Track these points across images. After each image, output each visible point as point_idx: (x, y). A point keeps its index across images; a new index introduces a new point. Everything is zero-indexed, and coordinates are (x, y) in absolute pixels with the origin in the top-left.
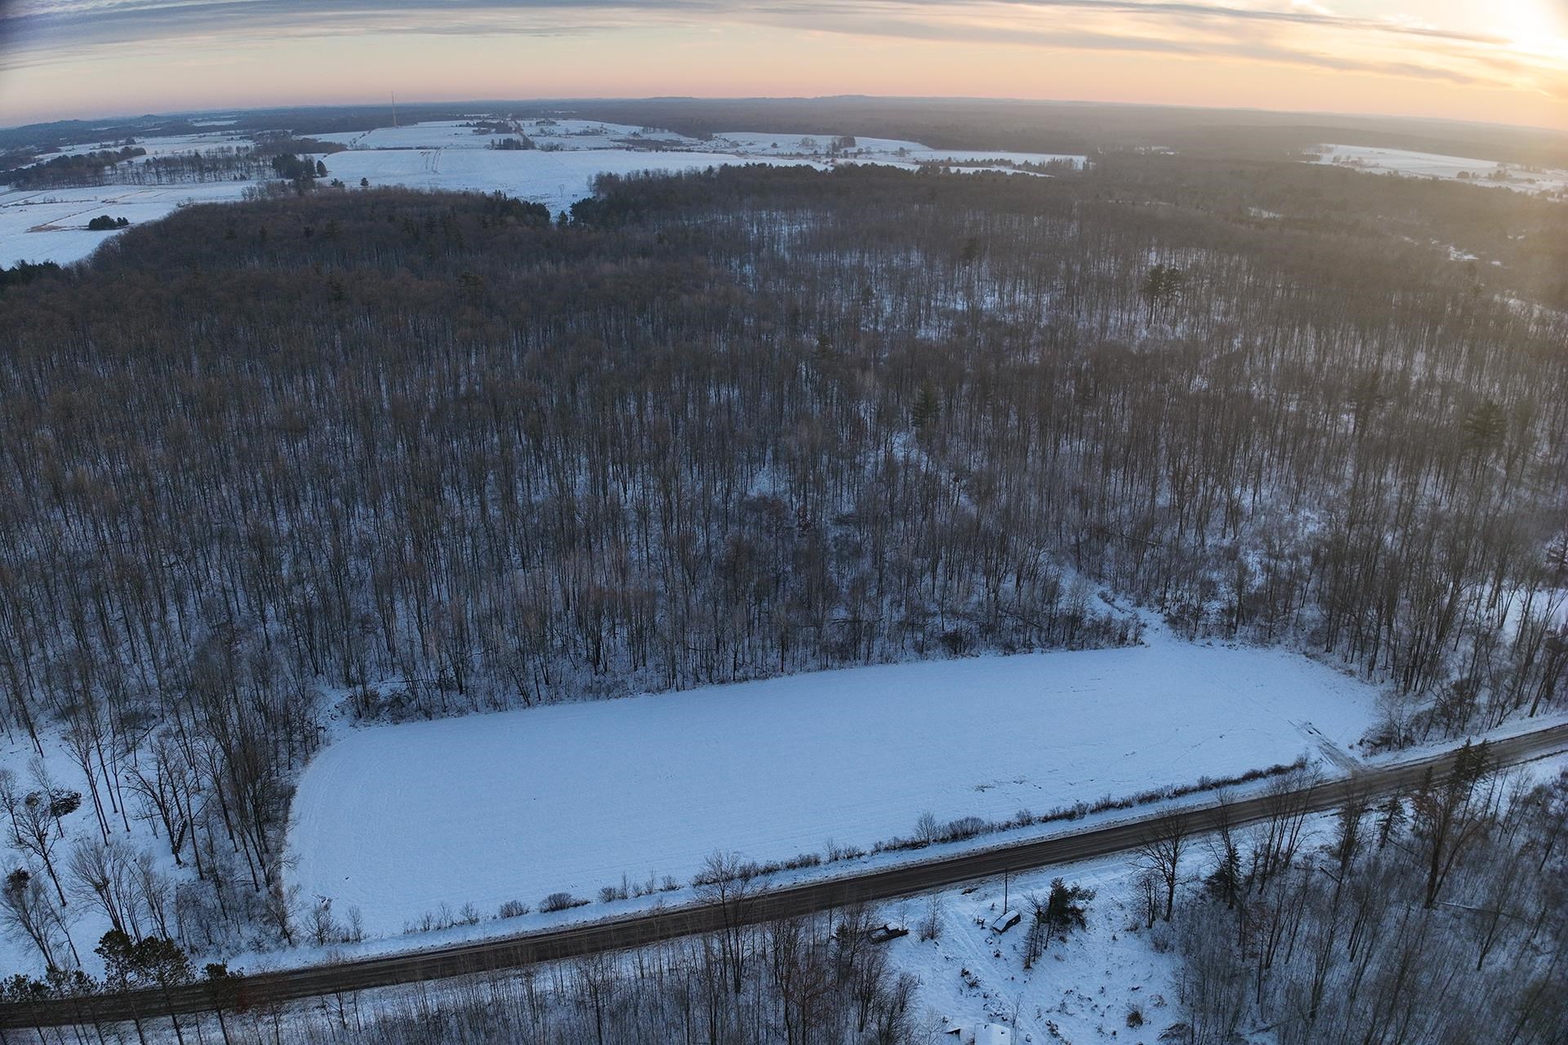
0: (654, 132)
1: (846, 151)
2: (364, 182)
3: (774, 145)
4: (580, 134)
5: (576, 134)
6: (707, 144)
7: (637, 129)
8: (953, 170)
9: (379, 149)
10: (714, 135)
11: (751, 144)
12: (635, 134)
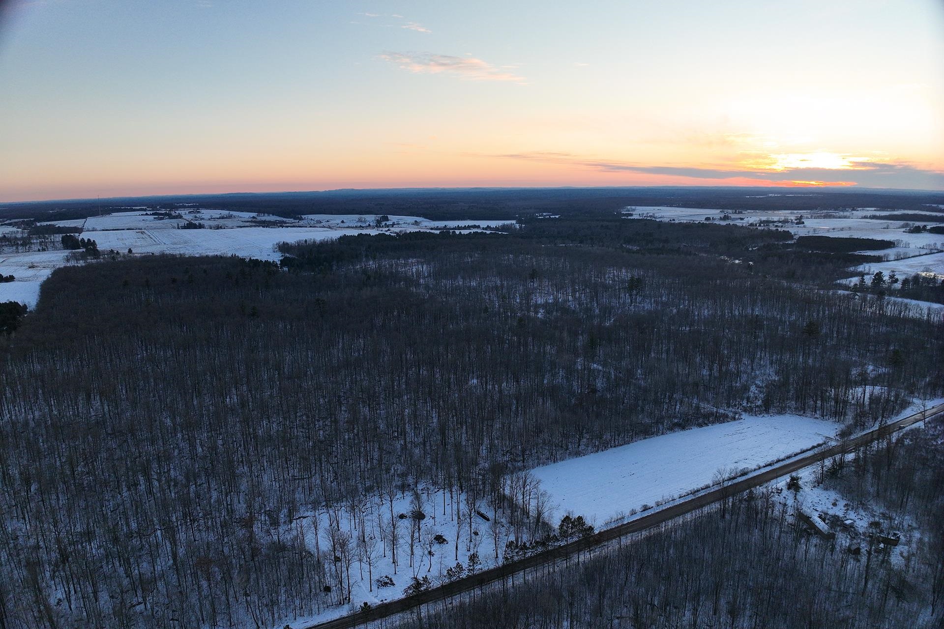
0: (264, 216)
1: (386, 224)
2: (130, 251)
3: (343, 222)
4: (220, 218)
5: (217, 218)
6: (301, 223)
7: (254, 214)
8: (457, 232)
9: (103, 230)
10: (303, 217)
11: (328, 221)
12: (254, 217)
